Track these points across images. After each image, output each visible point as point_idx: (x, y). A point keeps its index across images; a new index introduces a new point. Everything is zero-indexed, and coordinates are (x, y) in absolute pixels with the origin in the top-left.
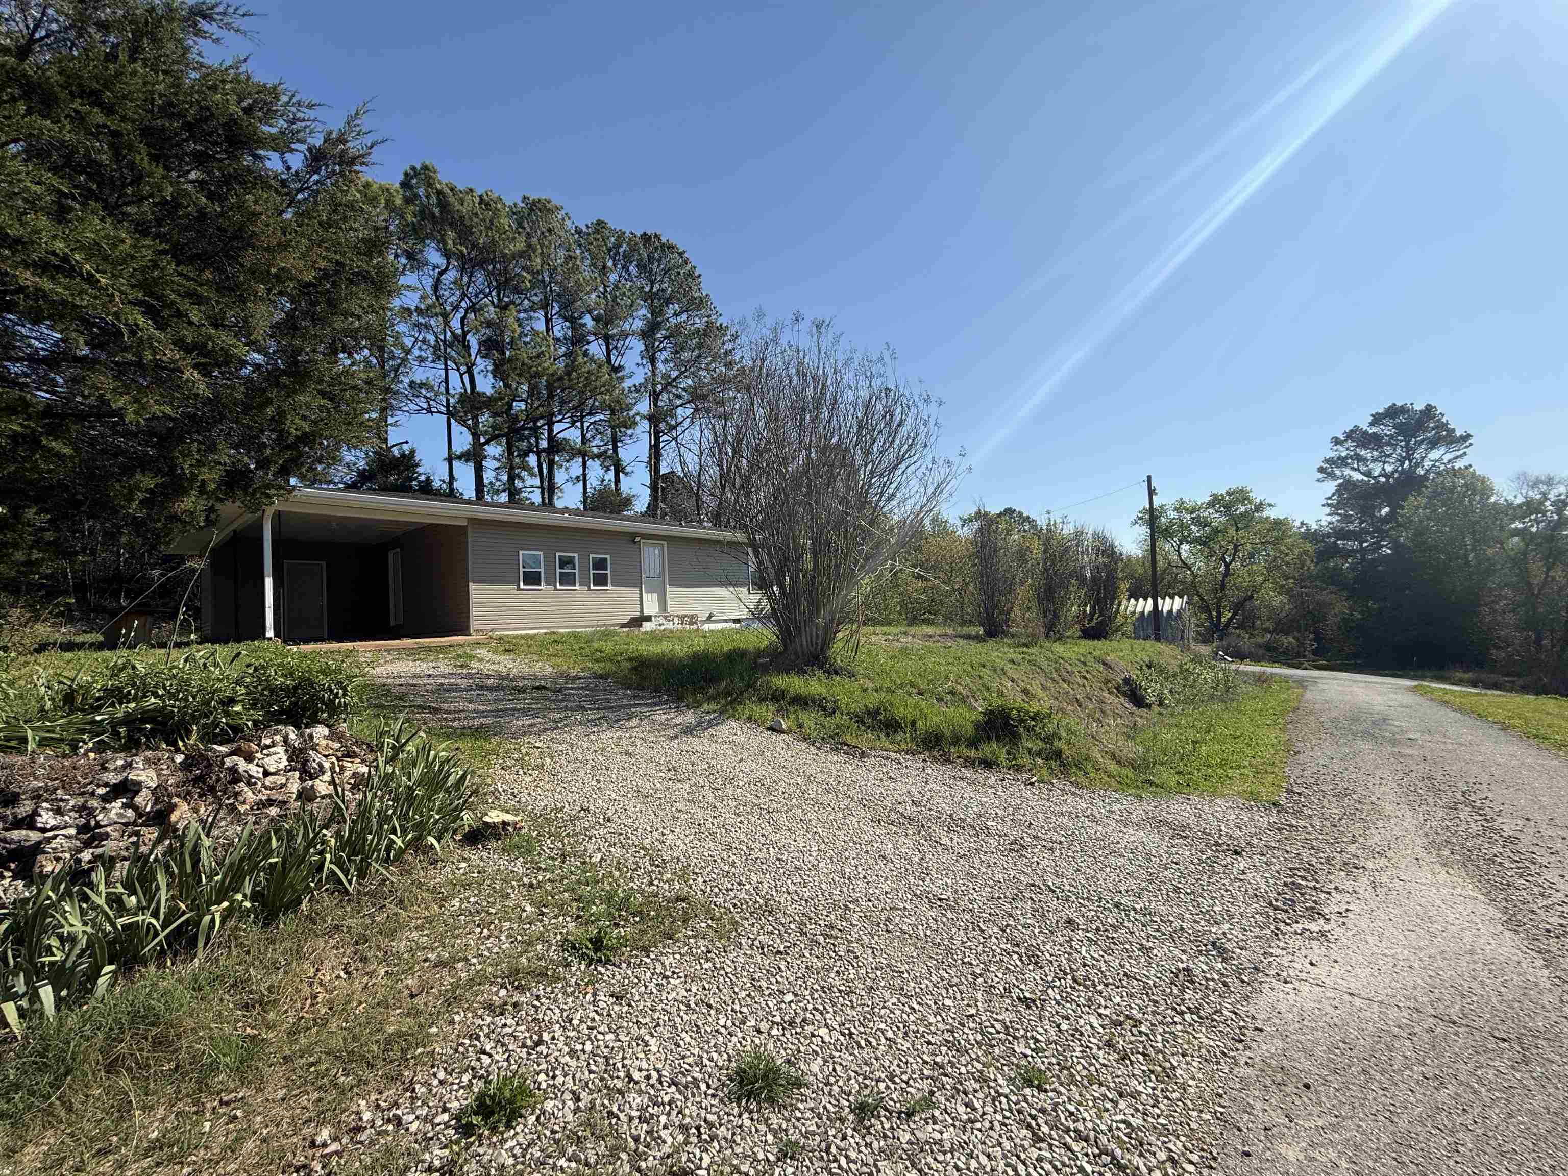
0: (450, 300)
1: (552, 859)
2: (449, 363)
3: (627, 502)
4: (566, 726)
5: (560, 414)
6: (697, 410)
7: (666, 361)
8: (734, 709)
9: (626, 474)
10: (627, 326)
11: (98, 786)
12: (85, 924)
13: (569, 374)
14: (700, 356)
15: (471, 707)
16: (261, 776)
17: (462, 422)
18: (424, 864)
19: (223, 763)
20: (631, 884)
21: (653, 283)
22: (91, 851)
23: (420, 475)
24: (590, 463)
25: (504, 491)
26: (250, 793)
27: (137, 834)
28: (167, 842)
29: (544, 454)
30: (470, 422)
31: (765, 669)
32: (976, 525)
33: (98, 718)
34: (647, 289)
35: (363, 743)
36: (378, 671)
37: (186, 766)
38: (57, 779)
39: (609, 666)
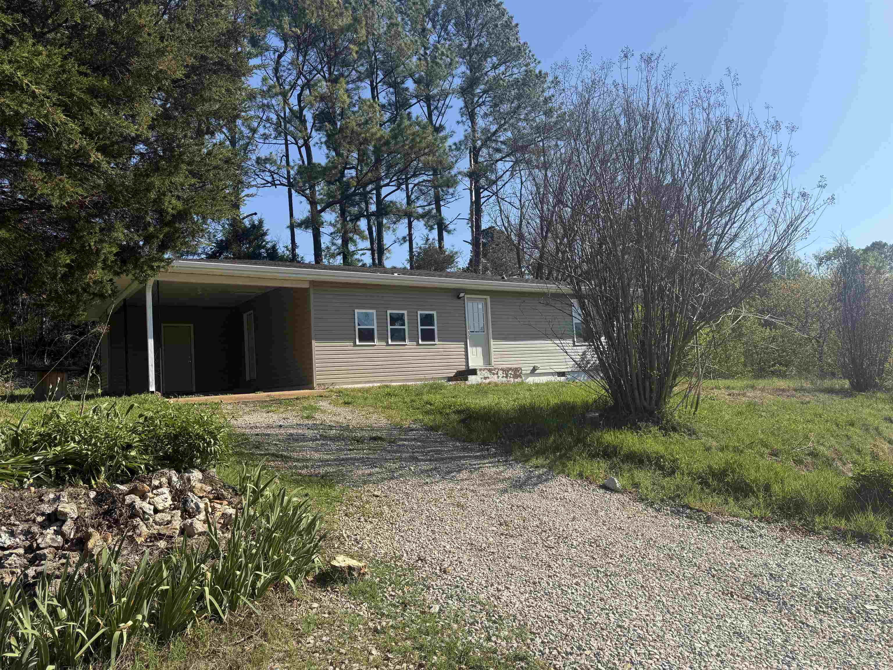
0: (288, 80)
1: (394, 606)
2: (289, 138)
3: (450, 259)
4: (401, 475)
5: (386, 178)
6: (517, 162)
7: (486, 115)
8: (564, 465)
9: (449, 232)
10: (446, 85)
11: (38, 515)
12: (33, 628)
13: (395, 137)
14: (519, 107)
15: (317, 456)
16: (152, 512)
17: (301, 192)
18: (283, 601)
19: (124, 500)
20: (470, 638)
21: (470, 38)
22: (34, 568)
23: (268, 242)
24: (415, 223)
25: (339, 254)
26: (144, 527)
27: (64, 556)
28: (86, 565)
29: (373, 218)
30: (308, 192)
31: (595, 425)
32: (836, 263)
33: (36, 458)
34: (465, 46)
35: (229, 487)
36: (240, 422)
37: (98, 501)
38: (10, 507)
39: (439, 419)
